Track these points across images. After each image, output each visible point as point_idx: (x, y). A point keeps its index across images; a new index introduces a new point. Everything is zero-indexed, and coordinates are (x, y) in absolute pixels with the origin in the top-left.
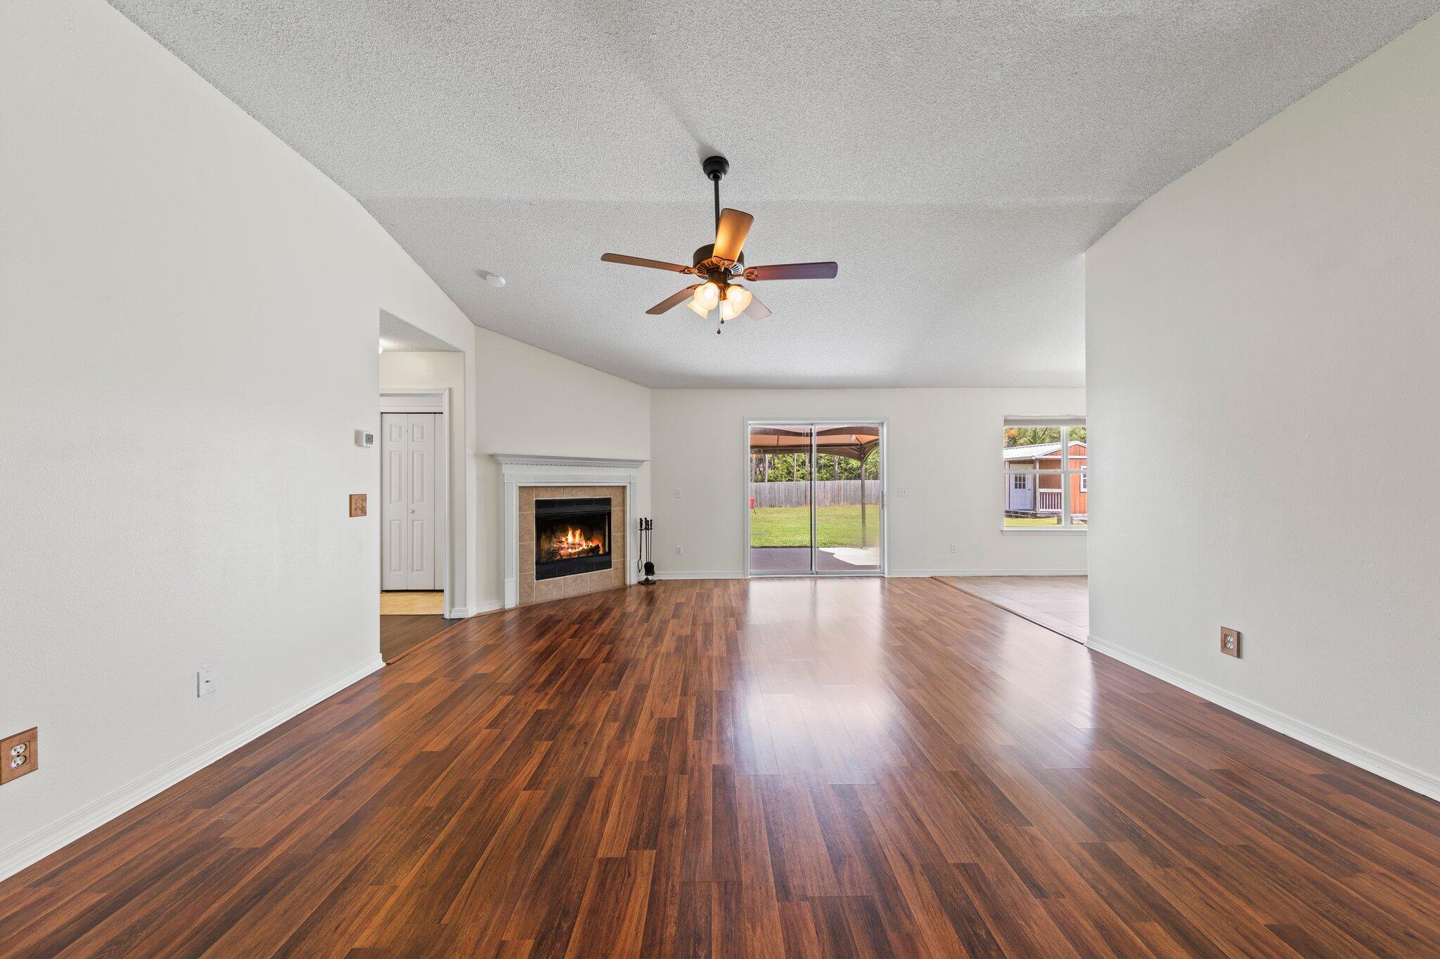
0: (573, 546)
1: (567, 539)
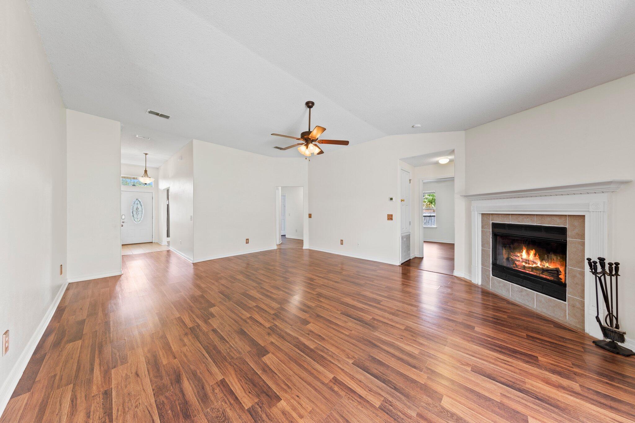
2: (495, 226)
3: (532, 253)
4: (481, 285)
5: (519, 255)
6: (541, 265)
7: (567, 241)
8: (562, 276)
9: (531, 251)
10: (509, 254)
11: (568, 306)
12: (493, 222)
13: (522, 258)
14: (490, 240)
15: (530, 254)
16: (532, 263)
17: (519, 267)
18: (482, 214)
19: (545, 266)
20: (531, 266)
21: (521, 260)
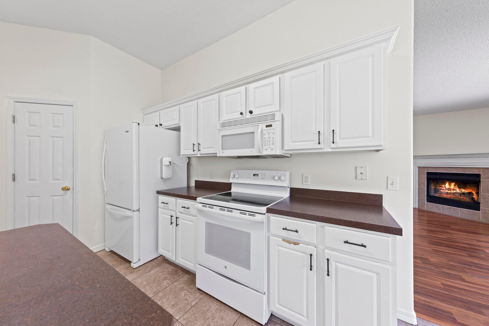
0: (449, 189)
1: (445, 186)
2: (428, 174)
3: (453, 185)
4: (418, 208)
5: (443, 186)
6: (459, 191)
7: (480, 180)
8: (475, 196)
9: (452, 183)
10: (435, 186)
11: (481, 213)
12: (427, 171)
13: (445, 188)
14: (425, 182)
15: (452, 185)
16: (453, 190)
17: (444, 193)
18: (418, 167)
19: (462, 191)
20: (452, 192)
21: (444, 188)
